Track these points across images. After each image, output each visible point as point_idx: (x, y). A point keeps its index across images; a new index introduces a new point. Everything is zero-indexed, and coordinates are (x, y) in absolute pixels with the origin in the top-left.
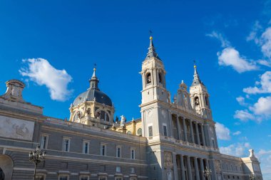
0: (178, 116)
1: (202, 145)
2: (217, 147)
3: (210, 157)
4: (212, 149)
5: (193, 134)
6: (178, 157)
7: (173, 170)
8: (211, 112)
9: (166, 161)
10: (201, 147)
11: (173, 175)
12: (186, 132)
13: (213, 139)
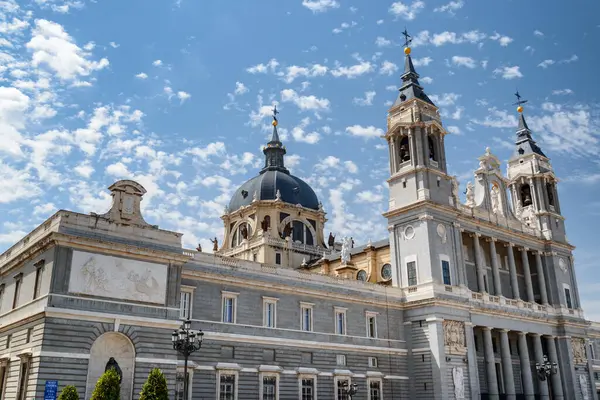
0: (479, 234)
1: (539, 301)
2: (577, 306)
3: (560, 329)
4: (565, 312)
5: (515, 275)
6: (479, 331)
7: (466, 361)
8: (562, 221)
9: (449, 343)
10: (535, 306)
11: (467, 374)
12: (497, 272)
13: (566, 286)
